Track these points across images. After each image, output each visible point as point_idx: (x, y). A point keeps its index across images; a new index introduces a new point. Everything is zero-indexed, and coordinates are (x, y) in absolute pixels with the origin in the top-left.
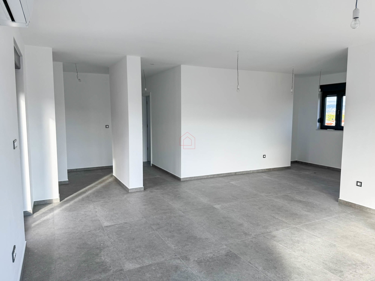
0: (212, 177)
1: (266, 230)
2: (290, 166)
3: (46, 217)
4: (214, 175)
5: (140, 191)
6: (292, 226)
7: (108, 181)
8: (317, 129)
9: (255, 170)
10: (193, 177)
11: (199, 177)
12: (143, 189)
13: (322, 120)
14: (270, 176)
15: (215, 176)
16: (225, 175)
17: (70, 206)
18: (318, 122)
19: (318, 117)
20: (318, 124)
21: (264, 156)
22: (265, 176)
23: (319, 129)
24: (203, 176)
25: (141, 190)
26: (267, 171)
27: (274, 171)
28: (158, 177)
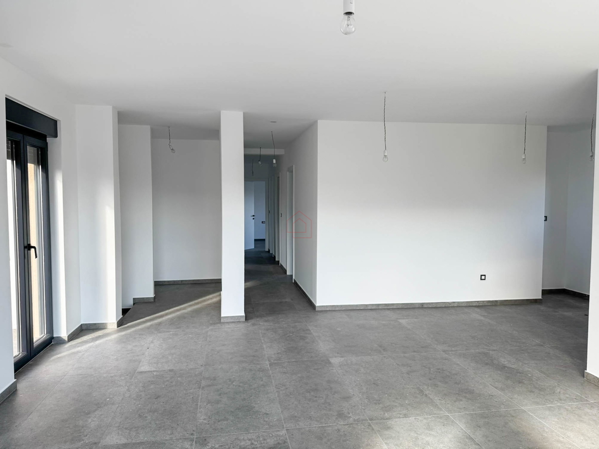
0: (374, 308)
1: (385, 414)
2: (540, 298)
3: (79, 348)
4: (378, 305)
5: (238, 322)
6: (442, 412)
7: (209, 302)
9: (464, 302)
10: (338, 306)
11: (349, 305)
12: (244, 319)
14: (486, 314)
15: (380, 308)
16: (400, 307)
17: (125, 335)
21: (483, 277)
22: (476, 315)
24: (357, 306)
25: (241, 320)
26: (489, 304)
27: (504, 305)
28: (286, 302)
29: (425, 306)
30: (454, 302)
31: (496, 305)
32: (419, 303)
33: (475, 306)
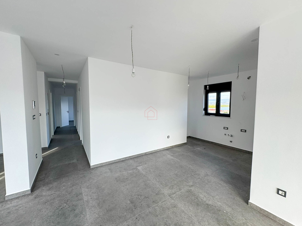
2: (186, 142)
8: (203, 115)
10: (104, 163)
13: (206, 109)
18: (204, 110)
19: (204, 107)
20: (204, 112)
21: (168, 137)
23: (204, 115)
27: (176, 147)
28: (73, 163)
29: (147, 153)
30: (158, 149)
31: (173, 148)
32: (144, 153)
33: (166, 150)
